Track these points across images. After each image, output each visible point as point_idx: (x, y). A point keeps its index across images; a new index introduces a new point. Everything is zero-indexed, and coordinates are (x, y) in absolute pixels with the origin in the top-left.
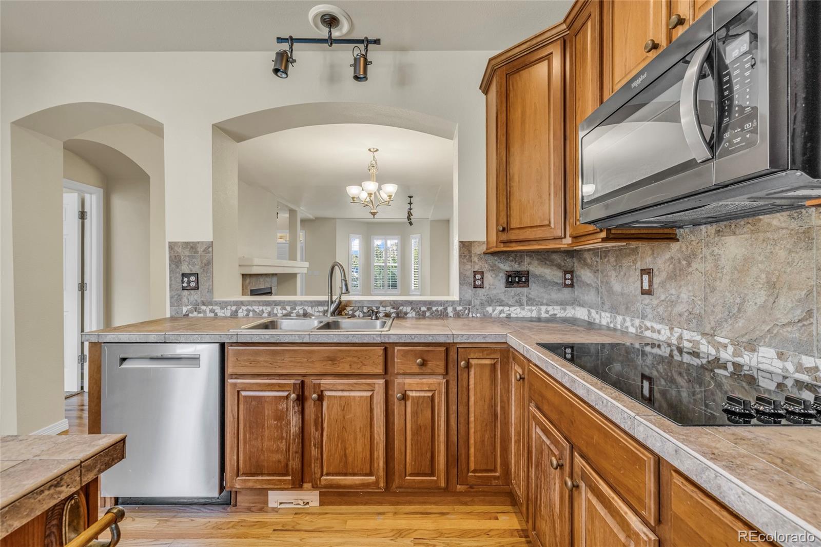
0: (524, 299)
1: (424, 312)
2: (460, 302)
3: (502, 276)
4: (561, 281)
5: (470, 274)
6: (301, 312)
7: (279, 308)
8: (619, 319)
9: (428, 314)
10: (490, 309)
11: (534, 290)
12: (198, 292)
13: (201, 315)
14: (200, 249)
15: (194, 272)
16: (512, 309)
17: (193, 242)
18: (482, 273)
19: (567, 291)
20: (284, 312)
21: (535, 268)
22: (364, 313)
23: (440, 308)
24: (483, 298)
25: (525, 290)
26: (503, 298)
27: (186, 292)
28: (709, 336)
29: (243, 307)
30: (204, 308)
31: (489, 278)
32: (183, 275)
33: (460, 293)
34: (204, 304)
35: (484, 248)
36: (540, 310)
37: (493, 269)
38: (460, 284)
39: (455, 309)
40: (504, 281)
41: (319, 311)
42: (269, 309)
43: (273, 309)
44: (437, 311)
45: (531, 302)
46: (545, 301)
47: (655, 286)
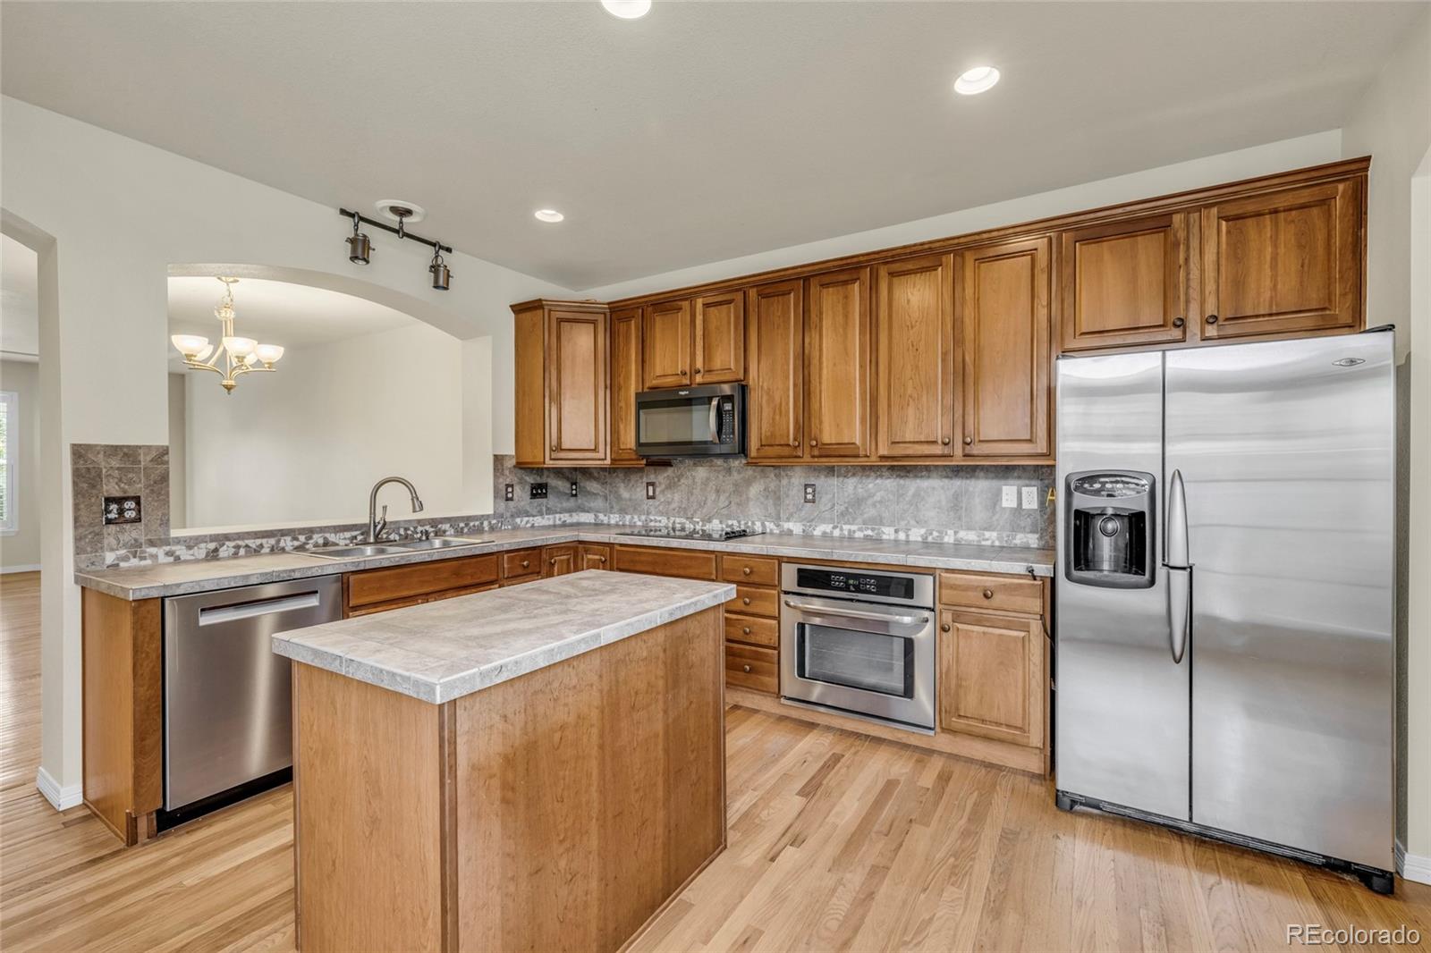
0: (544, 509)
1: (462, 528)
2: (495, 515)
3: (528, 488)
4: (569, 492)
5: (502, 487)
6: (321, 541)
7: (288, 538)
8: (628, 517)
9: (466, 530)
10: (518, 520)
11: (551, 501)
12: (141, 526)
13: (148, 562)
14: (144, 460)
15: (132, 494)
16: (535, 518)
17: (128, 447)
18: (512, 486)
19: (573, 499)
20: (296, 543)
21: (554, 482)
22: (400, 535)
23: (477, 523)
24: (514, 510)
25: (544, 500)
26: (528, 509)
27: (112, 528)
28: (690, 518)
29: (227, 543)
30: (153, 550)
31: (517, 489)
32: (109, 500)
33: (495, 507)
34: (152, 543)
35: (514, 462)
36: (555, 518)
37: (521, 482)
38: (495, 497)
39: (490, 523)
40: (530, 493)
41: (345, 539)
42: (272, 541)
43: (278, 541)
44: (474, 526)
45: (549, 511)
46: (558, 510)
47: (657, 493)
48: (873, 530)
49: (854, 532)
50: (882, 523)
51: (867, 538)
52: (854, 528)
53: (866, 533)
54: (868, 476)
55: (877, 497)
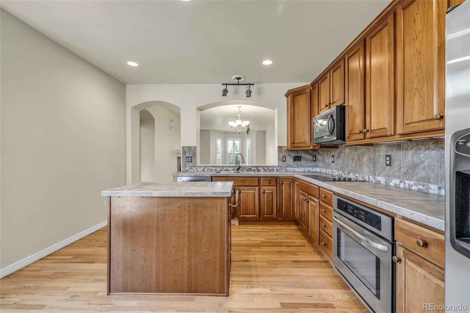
0: (300, 165)
1: (266, 169)
2: (278, 166)
3: (292, 158)
4: (312, 159)
5: (281, 157)
6: (226, 169)
7: (218, 168)
8: (327, 170)
9: (267, 170)
10: (288, 169)
11: (303, 162)
12: (192, 163)
13: (193, 170)
14: (192, 149)
15: (190, 156)
16: (295, 168)
17: (190, 147)
18: (285, 157)
19: (314, 162)
20: (220, 169)
21: (303, 155)
22: (246, 170)
23: (272, 168)
24: (286, 165)
25: (300, 162)
26: (293, 165)
27: (187, 163)
28: (344, 172)
29: (206, 168)
30: (193, 168)
31: (288, 158)
32: (187, 157)
33: (278, 163)
34: (193, 167)
35: (286, 148)
36: (305, 169)
37: (289, 155)
38: (278, 160)
39: (276, 169)
40: (293, 159)
41: (231, 169)
42: (215, 168)
43: (216, 168)
44: (270, 169)
45: (302, 166)
46: (306, 166)
47: (335, 160)
48: (423, 186)
49: (412, 186)
50: (429, 182)
51: (419, 191)
52: (412, 183)
53: (419, 187)
54: (420, 149)
55: (426, 164)
